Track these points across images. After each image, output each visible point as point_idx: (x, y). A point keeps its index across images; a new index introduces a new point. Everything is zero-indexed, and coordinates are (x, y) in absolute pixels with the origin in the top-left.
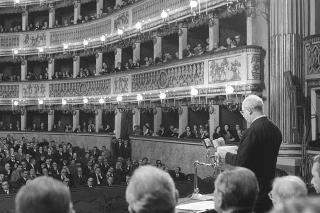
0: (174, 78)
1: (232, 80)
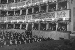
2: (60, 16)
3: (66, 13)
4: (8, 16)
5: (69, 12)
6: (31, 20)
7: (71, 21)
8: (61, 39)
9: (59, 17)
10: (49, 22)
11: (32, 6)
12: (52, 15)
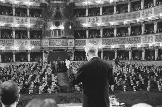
4: (157, 32)
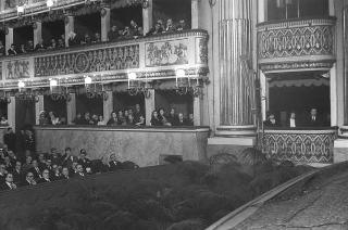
0: (97, 61)
1: (175, 63)
2: (164, 61)
3: (186, 49)
5: (198, 40)
6: (32, 79)
7: (208, 83)
8: (168, 163)
9: (158, 65)
10: (114, 88)
11: (34, 16)
12: (129, 58)
